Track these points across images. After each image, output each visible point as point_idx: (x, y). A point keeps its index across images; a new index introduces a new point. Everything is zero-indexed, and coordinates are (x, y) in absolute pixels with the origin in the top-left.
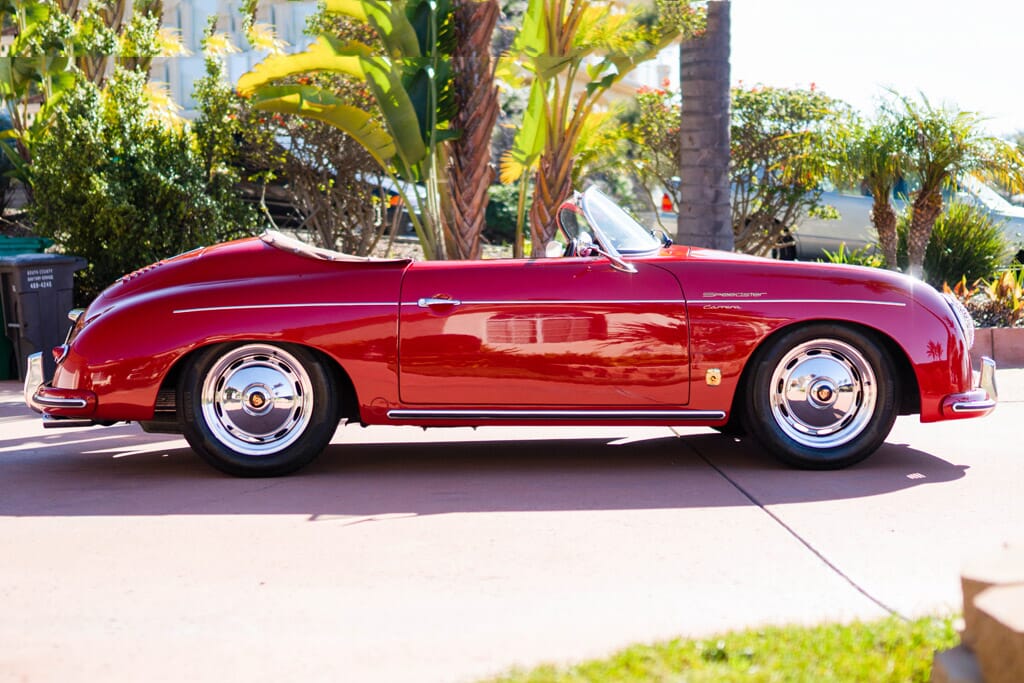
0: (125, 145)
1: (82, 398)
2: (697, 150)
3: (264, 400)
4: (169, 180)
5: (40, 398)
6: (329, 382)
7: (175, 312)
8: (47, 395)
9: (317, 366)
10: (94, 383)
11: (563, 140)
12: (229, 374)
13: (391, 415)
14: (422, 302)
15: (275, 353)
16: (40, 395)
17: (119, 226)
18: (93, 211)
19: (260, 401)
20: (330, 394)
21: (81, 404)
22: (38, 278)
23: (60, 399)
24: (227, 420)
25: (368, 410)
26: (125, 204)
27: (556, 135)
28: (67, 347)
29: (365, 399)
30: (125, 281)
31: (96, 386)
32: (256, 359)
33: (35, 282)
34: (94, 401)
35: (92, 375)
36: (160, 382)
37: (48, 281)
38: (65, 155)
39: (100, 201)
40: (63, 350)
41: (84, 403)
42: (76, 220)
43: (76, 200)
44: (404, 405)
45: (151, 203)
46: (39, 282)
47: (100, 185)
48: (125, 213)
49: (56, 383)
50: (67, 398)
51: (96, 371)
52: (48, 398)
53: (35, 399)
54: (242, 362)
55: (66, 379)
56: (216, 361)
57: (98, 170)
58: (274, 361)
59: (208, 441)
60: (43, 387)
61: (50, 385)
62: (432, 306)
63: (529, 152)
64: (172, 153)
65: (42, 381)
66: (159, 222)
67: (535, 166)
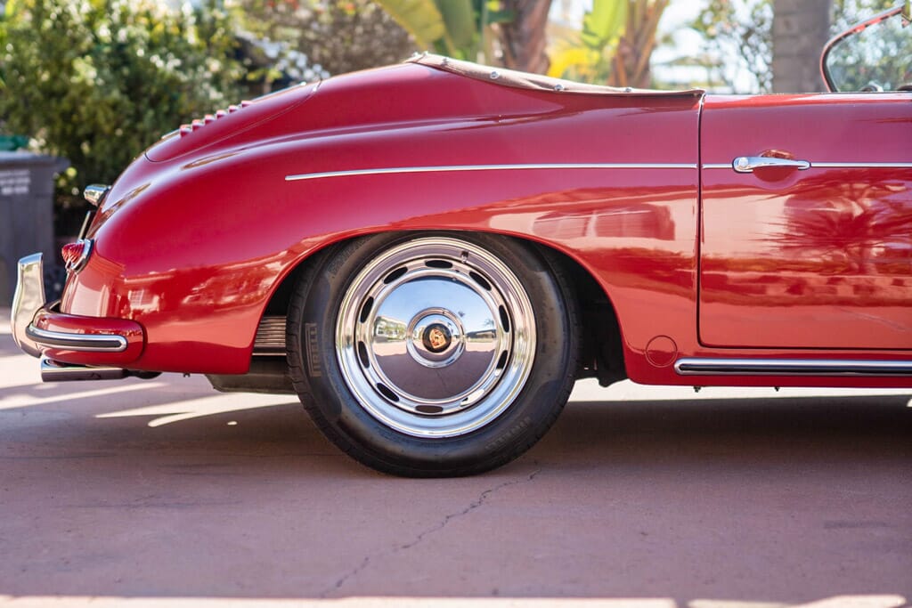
0: (114, 29)
1: (117, 333)
2: (794, 37)
3: (448, 338)
4: (166, 65)
5: (40, 332)
6: (565, 306)
7: (288, 178)
8: (52, 327)
9: (544, 277)
10: (133, 307)
11: (645, 19)
12: (380, 292)
13: (683, 367)
14: (743, 163)
15: (465, 254)
16: (39, 326)
17: (108, 121)
18: (75, 105)
19: (442, 342)
20: (567, 329)
21: (117, 344)
22: (11, 181)
23: (76, 334)
24: (376, 374)
25: (639, 359)
26: (115, 94)
27: (638, 13)
28: (87, 243)
29: (635, 337)
30: (183, 134)
31: (137, 312)
32: (429, 264)
33: (7, 186)
34: (140, 339)
35: (130, 293)
36: (264, 304)
37: (22, 185)
38: (43, 37)
39: (85, 90)
40: (81, 248)
41: (123, 342)
42: (55, 116)
43: (53, 93)
44: (706, 349)
45: (145, 95)
46: (14, 186)
47: (86, 71)
48: (115, 106)
49: (69, 306)
50: (88, 332)
51: (135, 288)
52: (54, 331)
53: (29, 333)
54: (404, 270)
55: (85, 299)
56: (363, 267)
57: (83, 55)
58: (461, 271)
59: (348, 412)
60: (44, 313)
61: (57, 309)
62: (759, 171)
63: (602, 33)
64: (167, 37)
65: (42, 304)
66: (156, 116)
67: (610, 50)
